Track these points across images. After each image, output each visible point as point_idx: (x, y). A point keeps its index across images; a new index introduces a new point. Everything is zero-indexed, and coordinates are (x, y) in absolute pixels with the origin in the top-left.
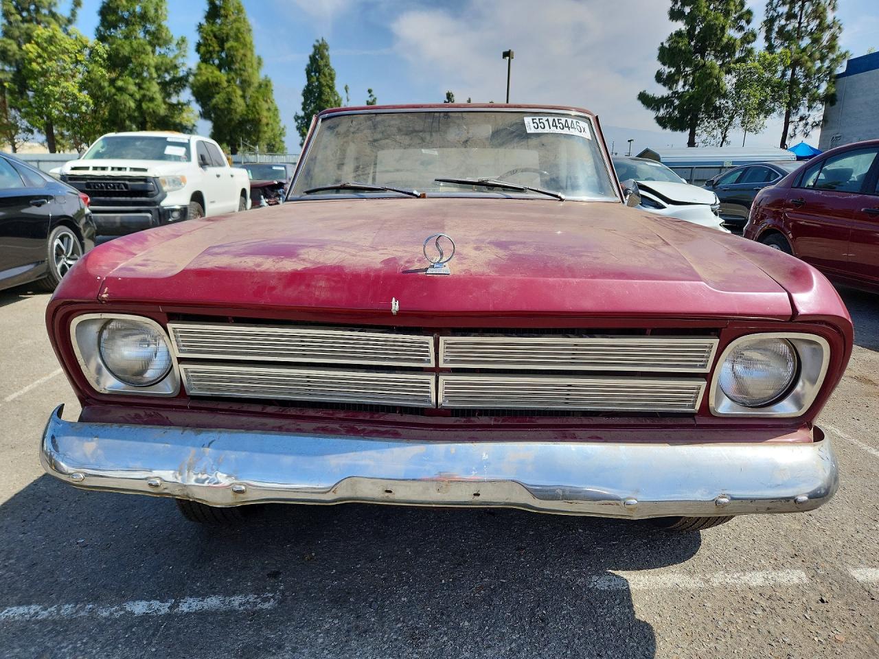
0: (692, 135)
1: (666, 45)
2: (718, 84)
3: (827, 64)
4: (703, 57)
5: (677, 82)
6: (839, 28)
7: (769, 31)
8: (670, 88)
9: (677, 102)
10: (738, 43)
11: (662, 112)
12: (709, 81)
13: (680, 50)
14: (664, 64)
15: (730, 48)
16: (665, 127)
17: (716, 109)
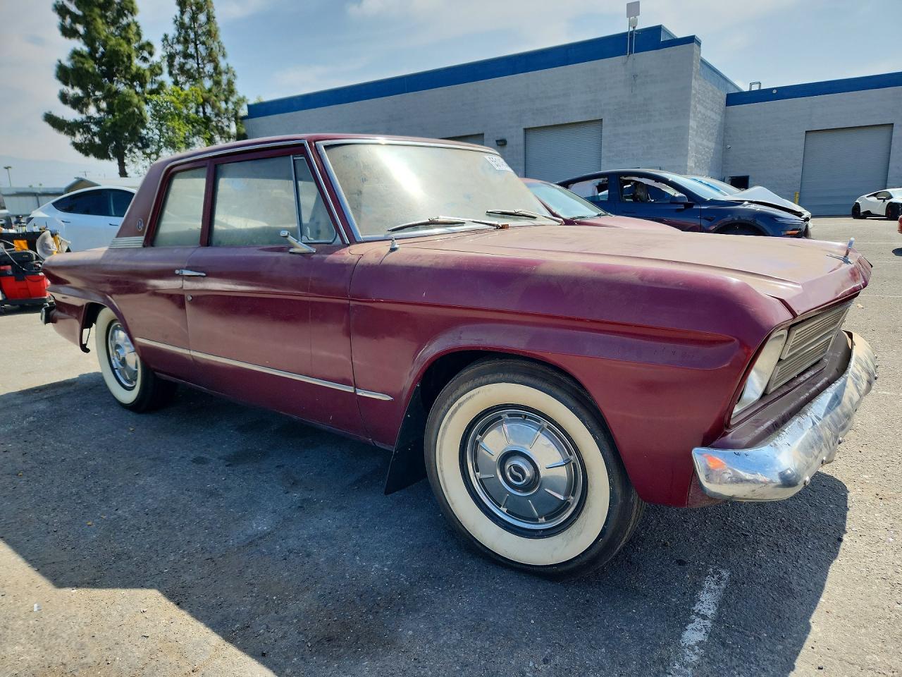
0: (122, 164)
1: (68, 64)
2: (141, 113)
3: (231, 106)
4: (112, 81)
5: (87, 105)
6: (234, 75)
7: (171, 65)
8: (81, 112)
9: (95, 128)
10: (148, 73)
11: (79, 138)
12: (131, 110)
13: (88, 71)
14: (66, 83)
15: (139, 77)
16: (87, 155)
17: (141, 139)
